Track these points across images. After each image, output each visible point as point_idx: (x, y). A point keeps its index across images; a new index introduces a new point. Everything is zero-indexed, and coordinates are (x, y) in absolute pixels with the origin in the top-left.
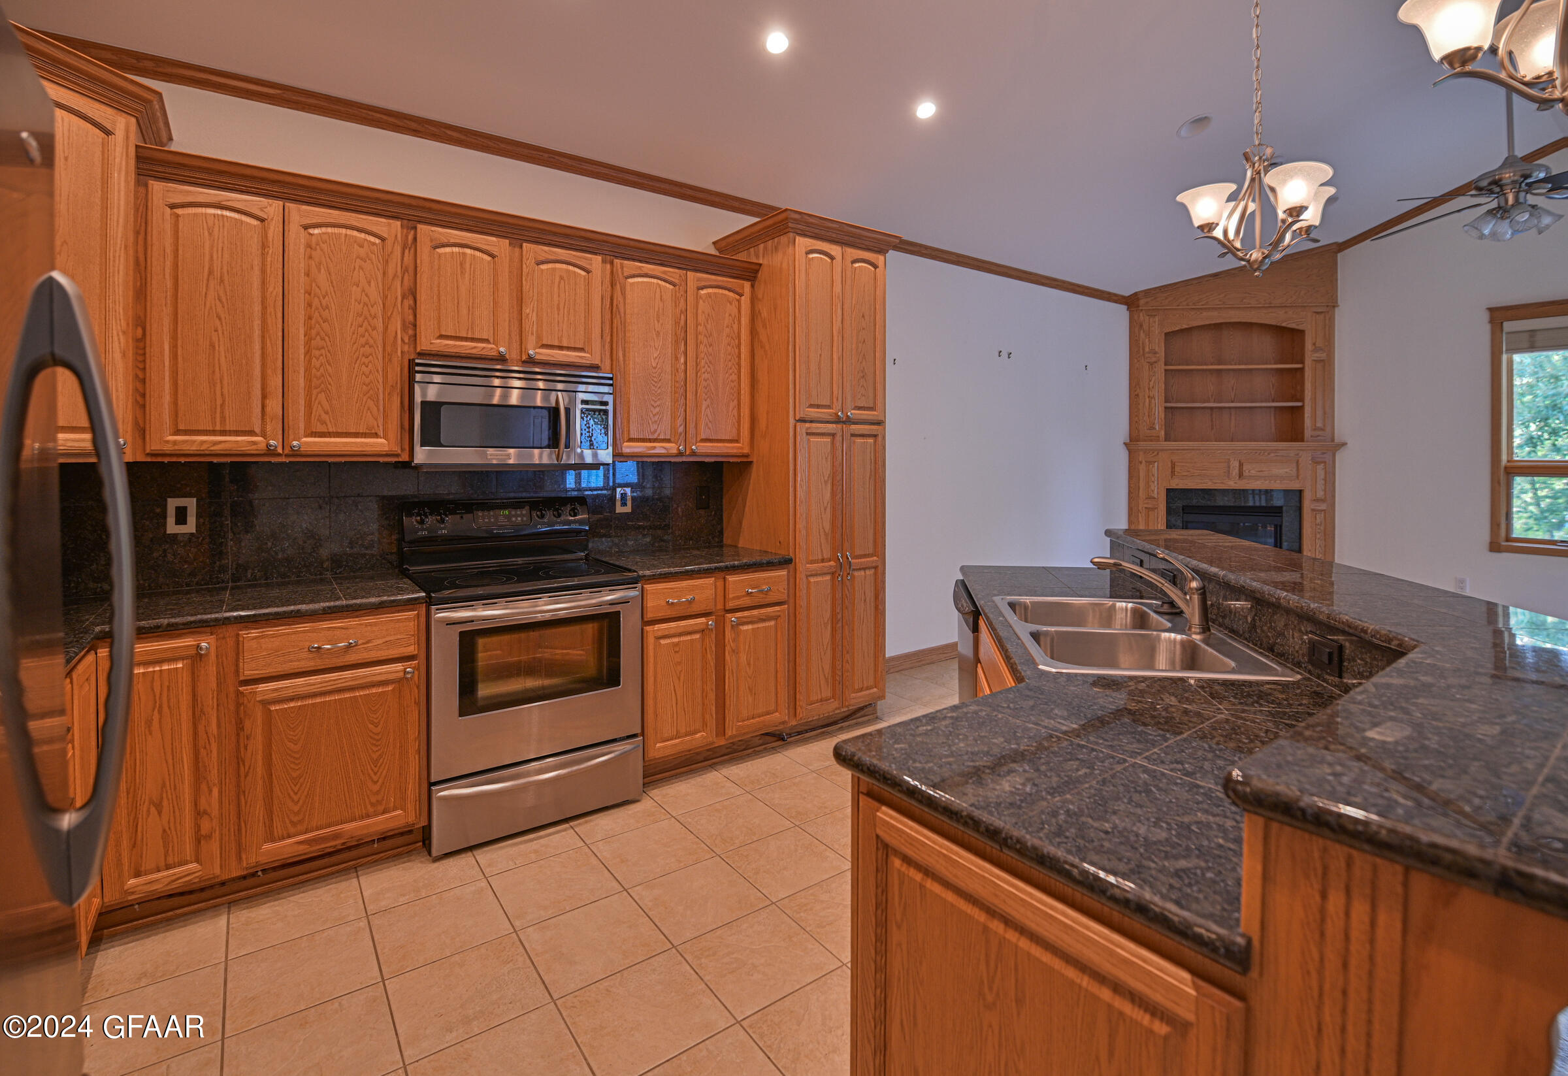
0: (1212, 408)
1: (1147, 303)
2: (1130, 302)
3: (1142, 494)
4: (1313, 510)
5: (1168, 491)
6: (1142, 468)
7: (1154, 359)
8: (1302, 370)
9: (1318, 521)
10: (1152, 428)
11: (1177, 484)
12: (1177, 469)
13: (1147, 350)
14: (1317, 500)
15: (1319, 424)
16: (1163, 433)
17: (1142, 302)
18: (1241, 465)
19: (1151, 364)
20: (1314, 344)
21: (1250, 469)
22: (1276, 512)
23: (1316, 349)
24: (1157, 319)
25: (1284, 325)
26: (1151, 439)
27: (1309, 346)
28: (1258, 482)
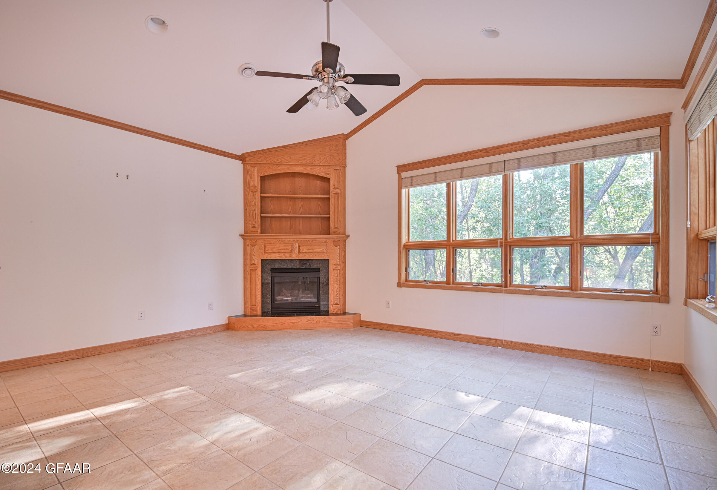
0: (291, 218)
1: (250, 159)
2: (242, 158)
3: (249, 263)
4: (334, 269)
5: (263, 260)
6: (249, 248)
7: (255, 190)
8: (329, 198)
9: (336, 275)
10: (254, 227)
11: (266, 257)
12: (266, 249)
13: (251, 185)
14: (336, 264)
15: (336, 226)
16: (260, 230)
17: (247, 159)
18: (299, 246)
19: (253, 192)
20: (334, 185)
21: (303, 249)
22: (318, 270)
23: (335, 188)
24: (256, 169)
25: (319, 175)
26: (253, 232)
27: (332, 186)
28: (307, 256)
